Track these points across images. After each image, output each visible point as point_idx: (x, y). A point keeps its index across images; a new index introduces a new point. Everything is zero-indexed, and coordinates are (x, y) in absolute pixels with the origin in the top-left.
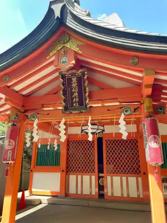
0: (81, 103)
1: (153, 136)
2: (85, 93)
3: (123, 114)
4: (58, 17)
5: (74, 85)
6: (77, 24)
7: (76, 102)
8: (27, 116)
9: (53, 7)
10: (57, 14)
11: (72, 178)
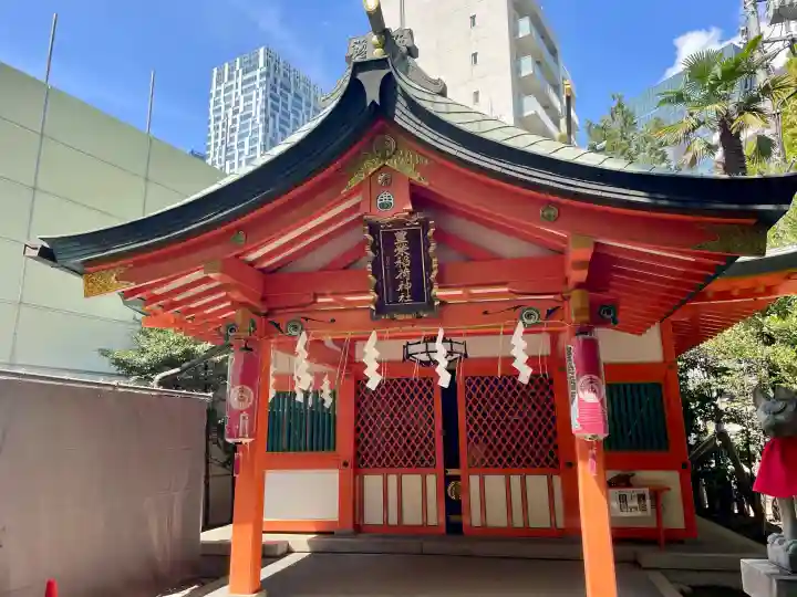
0: (418, 292)
1: (586, 377)
2: (429, 270)
3: (520, 324)
4: (373, 102)
5: (401, 249)
6: (419, 122)
7: (404, 291)
8: (277, 325)
9: (360, 76)
10: (373, 95)
11: (373, 483)
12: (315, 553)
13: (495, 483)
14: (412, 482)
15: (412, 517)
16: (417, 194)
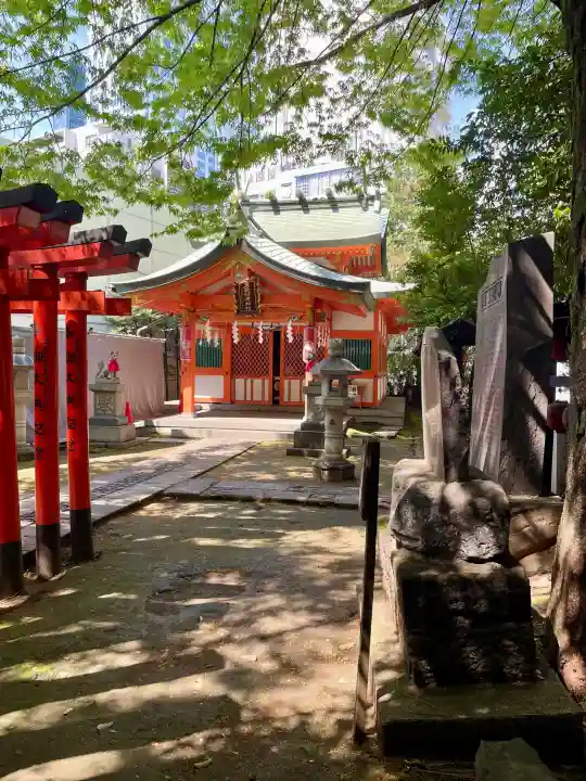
0: (253, 306)
2: (257, 298)
3: (290, 321)
5: (247, 289)
6: (251, 251)
7: (248, 305)
8: (198, 316)
11: (239, 382)
12: (212, 410)
13: (295, 383)
14: (258, 382)
15: (258, 397)
16: (251, 273)
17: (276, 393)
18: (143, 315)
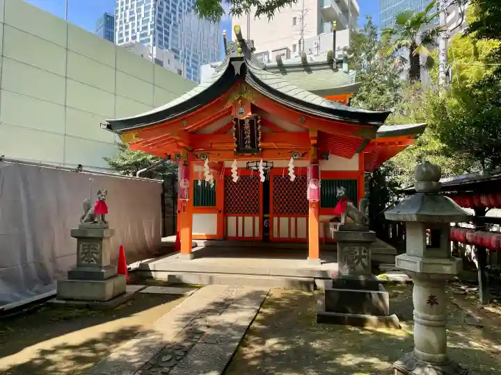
0: (253, 144)
1: (313, 179)
2: (258, 136)
3: (292, 159)
4: (237, 74)
5: (247, 126)
7: (248, 144)
8: (196, 156)
9: (232, 63)
10: (237, 71)
11: (232, 220)
12: (207, 246)
13: (284, 220)
14: (249, 219)
15: (248, 234)
16: (254, 109)
17: (266, 229)
18: (143, 161)
